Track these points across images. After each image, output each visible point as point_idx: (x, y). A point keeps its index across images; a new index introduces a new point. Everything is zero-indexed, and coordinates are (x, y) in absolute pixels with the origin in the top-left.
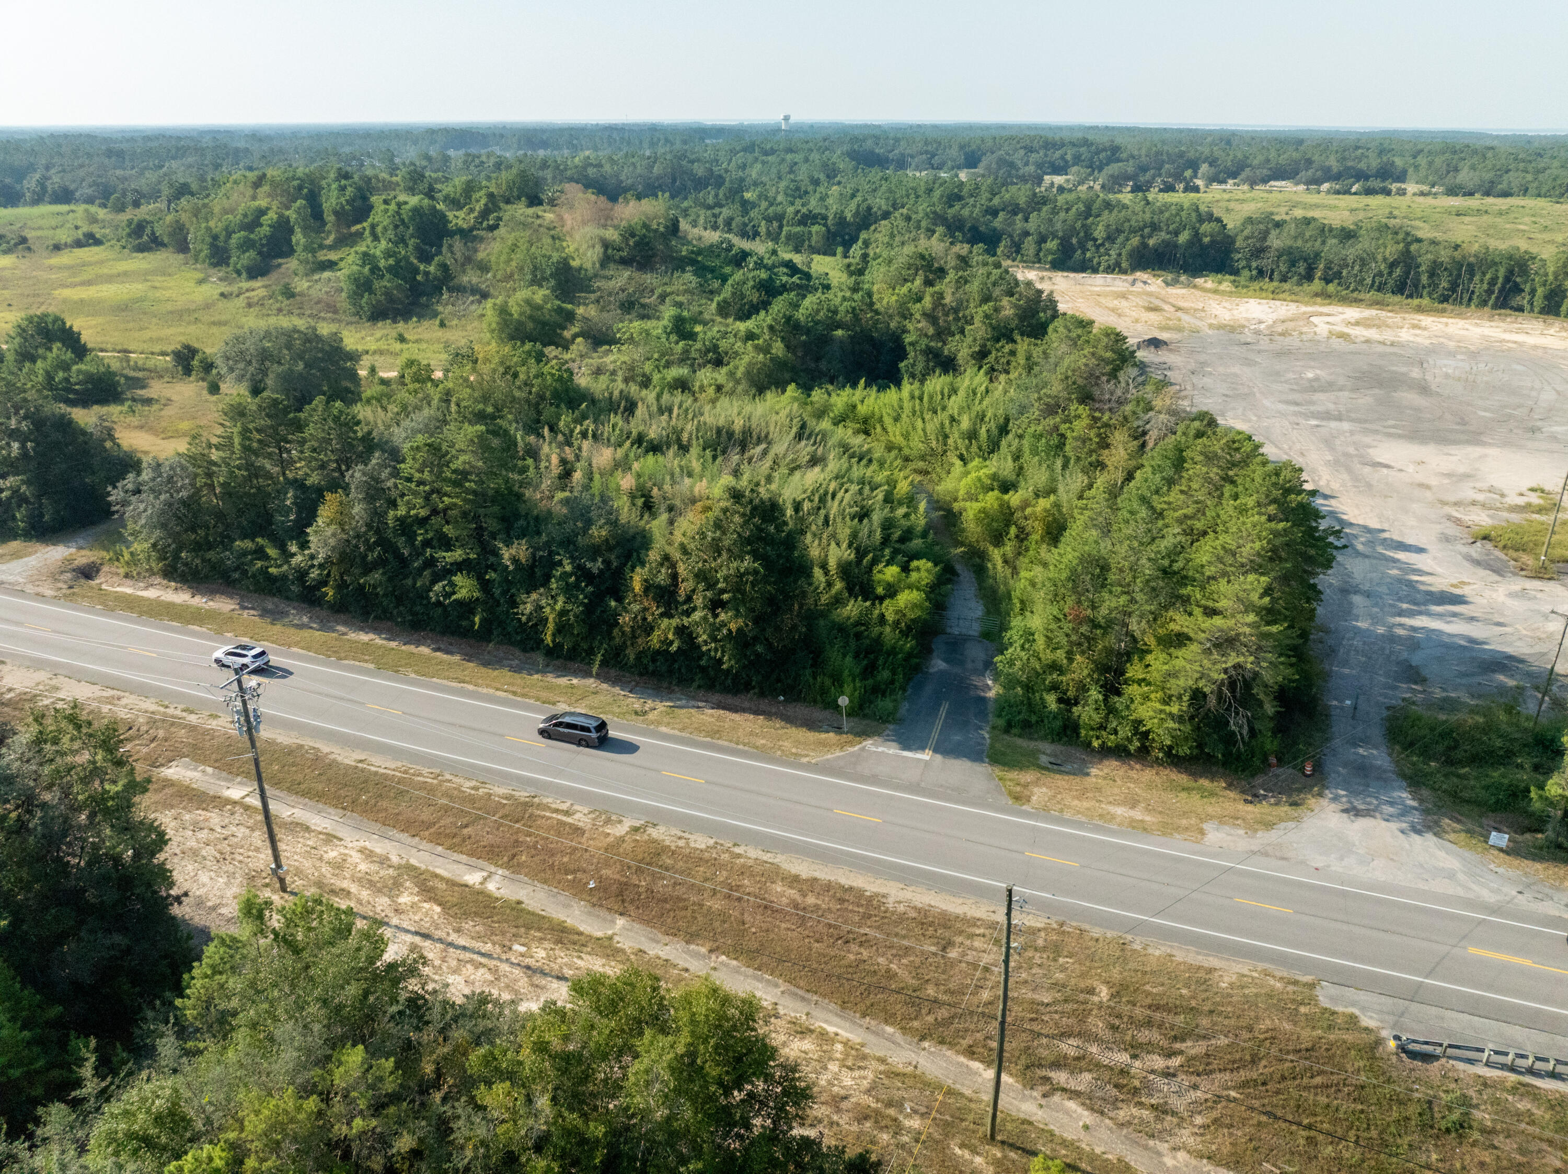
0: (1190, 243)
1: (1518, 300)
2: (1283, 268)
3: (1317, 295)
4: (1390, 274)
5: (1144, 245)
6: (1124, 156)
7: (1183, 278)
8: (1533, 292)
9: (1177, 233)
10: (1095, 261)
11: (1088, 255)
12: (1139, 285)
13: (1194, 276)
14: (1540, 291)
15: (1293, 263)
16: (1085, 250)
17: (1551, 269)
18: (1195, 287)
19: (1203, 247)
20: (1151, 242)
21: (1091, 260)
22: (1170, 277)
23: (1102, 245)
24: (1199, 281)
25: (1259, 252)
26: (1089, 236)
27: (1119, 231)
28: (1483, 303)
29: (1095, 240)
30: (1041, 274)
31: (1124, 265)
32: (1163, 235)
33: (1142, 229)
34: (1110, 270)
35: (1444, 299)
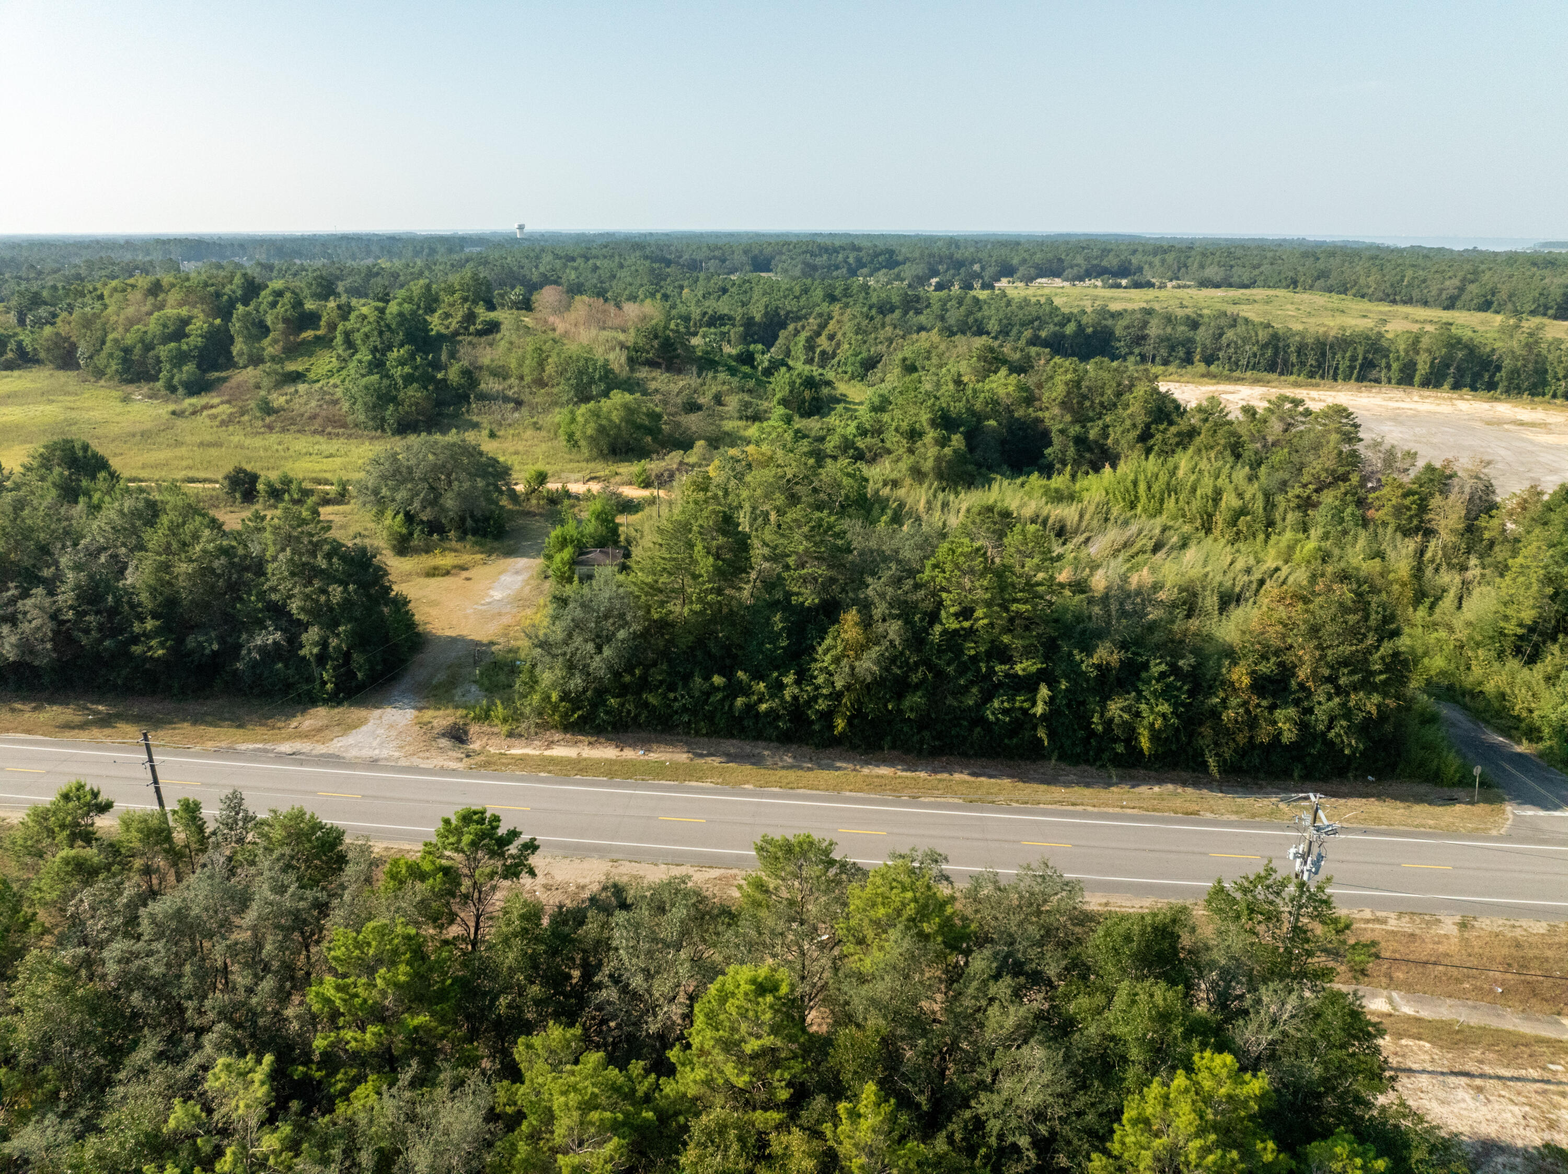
0: (1076, 334)
1: (1374, 374)
2: (1164, 352)
3: (1203, 376)
4: (1263, 355)
6: (900, 258)
8: (1389, 367)
9: (1063, 325)
14: (1395, 366)
15: (1172, 348)
17: (1402, 347)
19: (1088, 337)
25: (1140, 339)
28: (1347, 378)
35: (1311, 375)
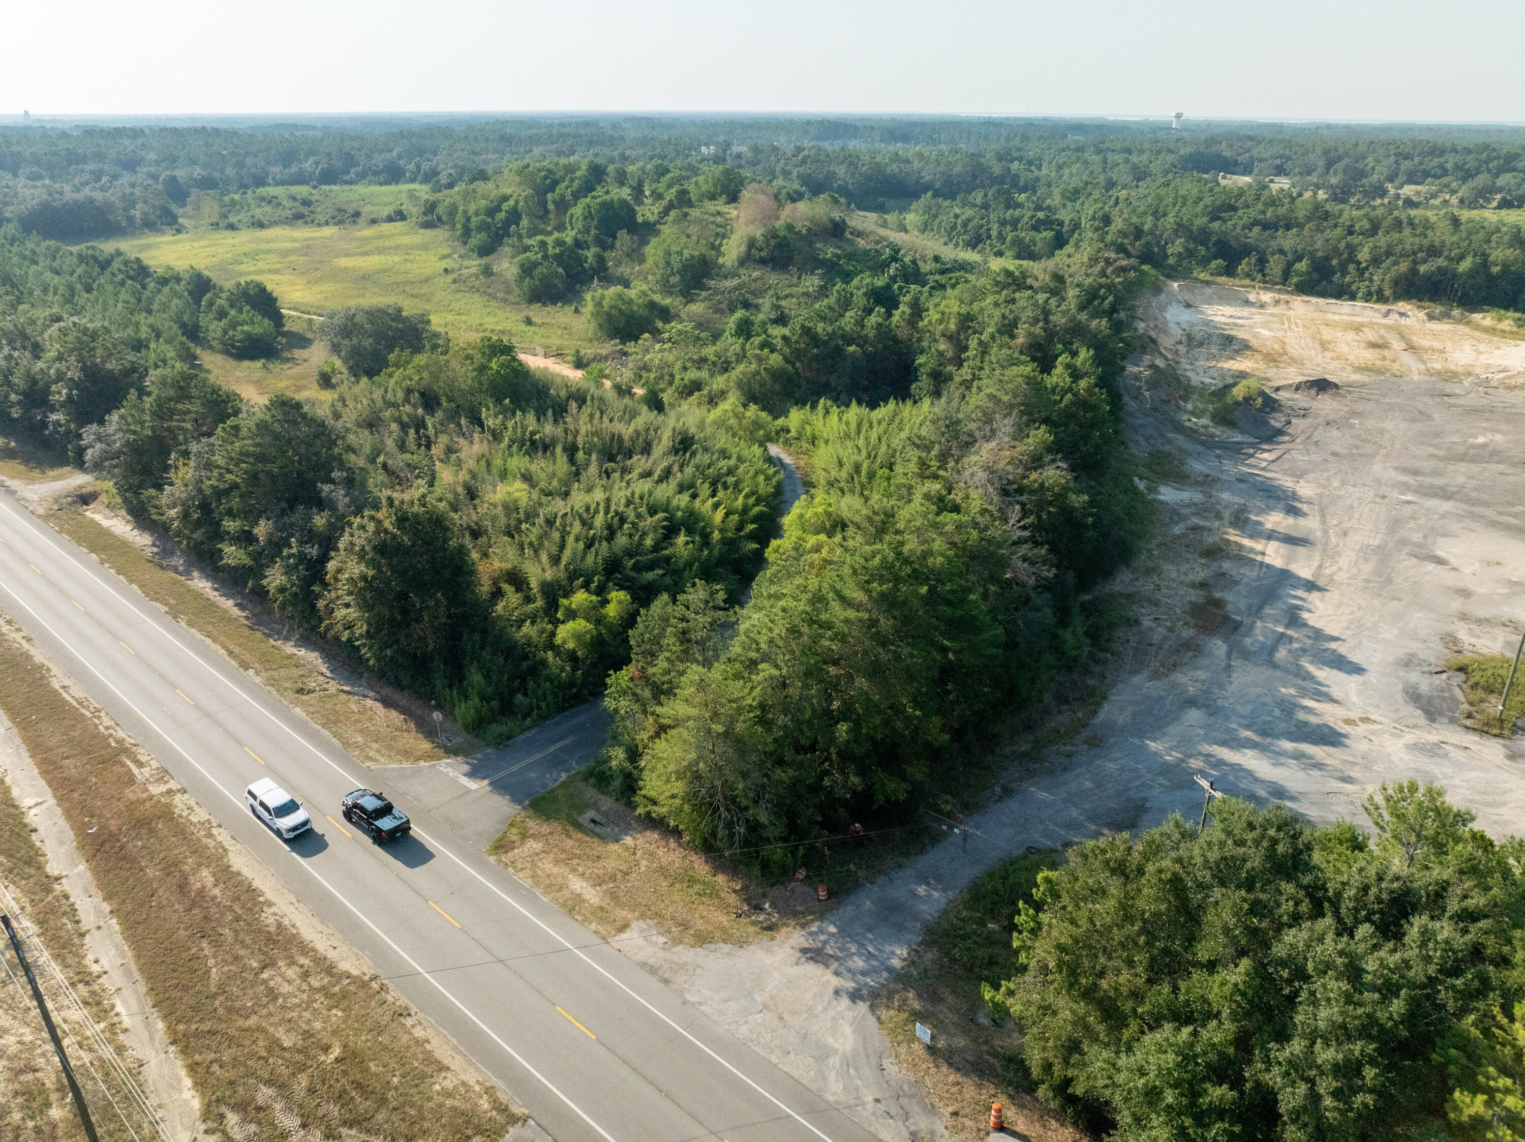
0: (1473, 273)
5: (1414, 271)
7: (1456, 312)
9: (1458, 260)
10: (1354, 287)
11: (1347, 279)
12: (1394, 317)
13: (1473, 311)
16: (1344, 273)
18: (1468, 323)
19: (1491, 278)
20: (1422, 269)
21: (1349, 285)
22: (1438, 309)
23: (1367, 268)
24: (1477, 317)
26: (1352, 259)
27: (1388, 254)
29: (1359, 263)
30: (1277, 296)
31: (1387, 293)
32: (1441, 262)
33: (1414, 253)
34: (1367, 298)
